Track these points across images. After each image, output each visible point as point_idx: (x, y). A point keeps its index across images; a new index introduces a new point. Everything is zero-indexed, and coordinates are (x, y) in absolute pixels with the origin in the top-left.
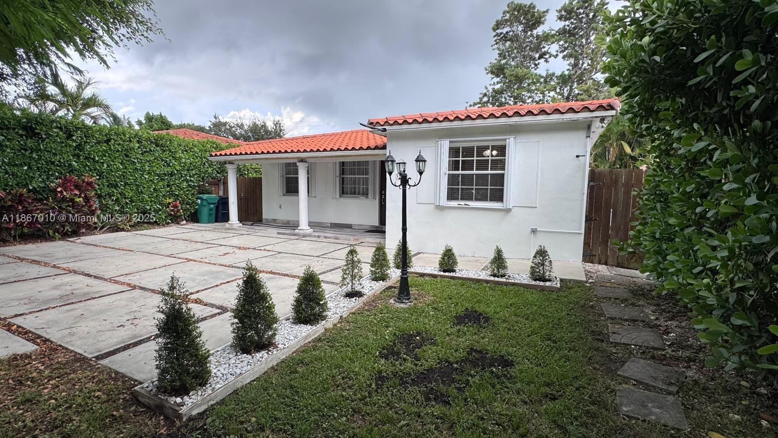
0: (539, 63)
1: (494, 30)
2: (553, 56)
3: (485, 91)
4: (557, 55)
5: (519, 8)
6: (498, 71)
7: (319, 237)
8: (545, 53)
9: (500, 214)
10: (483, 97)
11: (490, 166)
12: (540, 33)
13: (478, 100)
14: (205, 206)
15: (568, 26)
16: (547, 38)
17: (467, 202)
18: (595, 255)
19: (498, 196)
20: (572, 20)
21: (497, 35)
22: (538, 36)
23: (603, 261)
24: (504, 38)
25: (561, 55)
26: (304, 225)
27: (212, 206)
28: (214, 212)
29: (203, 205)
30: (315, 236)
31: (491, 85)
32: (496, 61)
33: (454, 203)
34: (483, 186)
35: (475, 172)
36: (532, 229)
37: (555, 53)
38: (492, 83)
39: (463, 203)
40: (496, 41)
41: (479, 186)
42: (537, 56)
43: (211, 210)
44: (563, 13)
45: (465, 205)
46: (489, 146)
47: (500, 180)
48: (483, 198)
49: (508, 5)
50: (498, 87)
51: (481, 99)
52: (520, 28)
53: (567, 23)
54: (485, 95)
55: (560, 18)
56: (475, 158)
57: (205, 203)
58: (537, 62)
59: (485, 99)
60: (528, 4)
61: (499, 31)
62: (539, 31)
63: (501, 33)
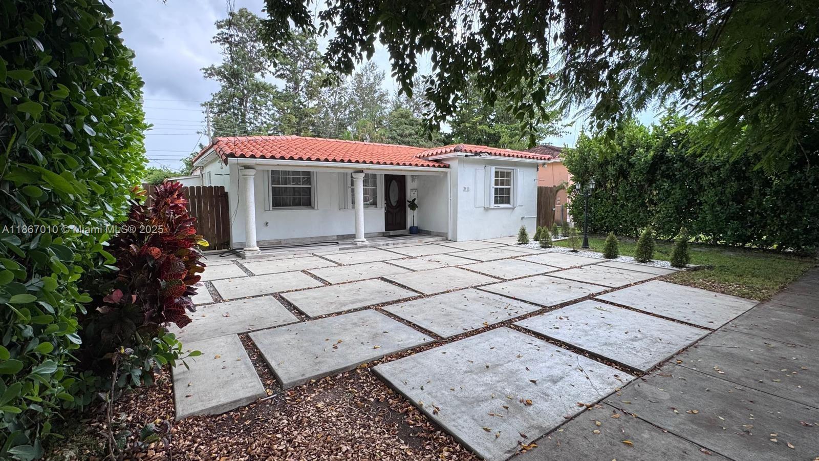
9: (510, 211)
11: (506, 183)
17: (499, 205)
19: (509, 201)
24: (225, 39)
26: (361, 238)
35: (500, 187)
36: (522, 217)
47: (509, 191)
48: (504, 203)
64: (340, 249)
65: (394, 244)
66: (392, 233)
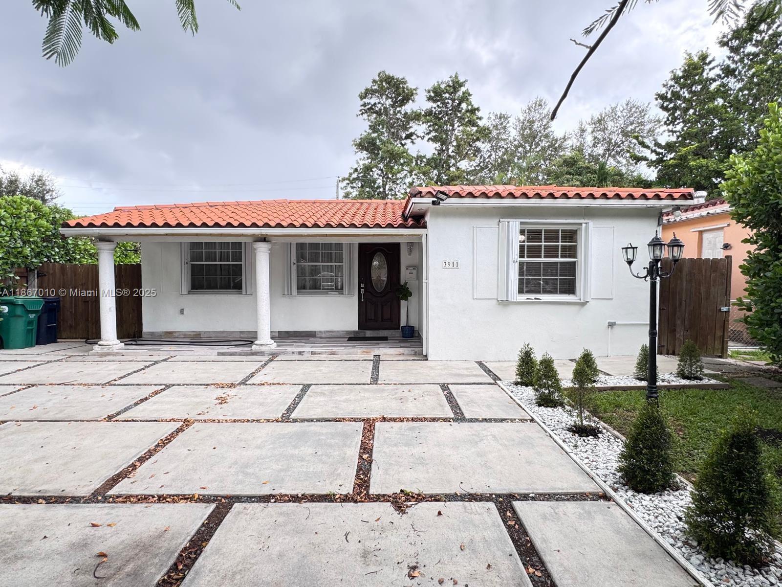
0: (405, 144)
1: (362, 98)
2: (420, 137)
3: (356, 166)
4: (424, 137)
5: (389, 80)
6: (367, 145)
7: (300, 353)
8: (411, 134)
9: (575, 308)
10: (354, 172)
11: (560, 252)
12: (409, 111)
13: (347, 176)
14: (19, 316)
15: (435, 108)
16: (417, 117)
17: (538, 296)
18: (663, 346)
19: (569, 288)
20: (439, 103)
21: (365, 105)
22: (406, 113)
23: (671, 352)
24: (371, 110)
25: (427, 137)
26: (265, 339)
27: (32, 316)
28: (34, 326)
29: (15, 316)
30: (293, 353)
31: (361, 159)
32: (365, 134)
33: (523, 298)
34: (552, 276)
35: (543, 260)
36: (609, 323)
37: (422, 135)
38: (362, 158)
39: (532, 296)
40: (361, 111)
41: (548, 276)
42: (404, 136)
43: (30, 323)
44: (432, 95)
45: (536, 299)
46: (542, 230)
47: (571, 269)
48: (553, 291)
49: (380, 74)
50: (367, 162)
51: (351, 174)
52: (389, 102)
53: (435, 105)
54: (356, 170)
55: (430, 99)
56: (543, 244)
57: (19, 311)
58: (403, 142)
59: (355, 175)
60: (401, 77)
61: (366, 100)
62: (409, 108)
63: (369, 104)
64: (219, 354)
65: (313, 353)
66: (369, 333)
